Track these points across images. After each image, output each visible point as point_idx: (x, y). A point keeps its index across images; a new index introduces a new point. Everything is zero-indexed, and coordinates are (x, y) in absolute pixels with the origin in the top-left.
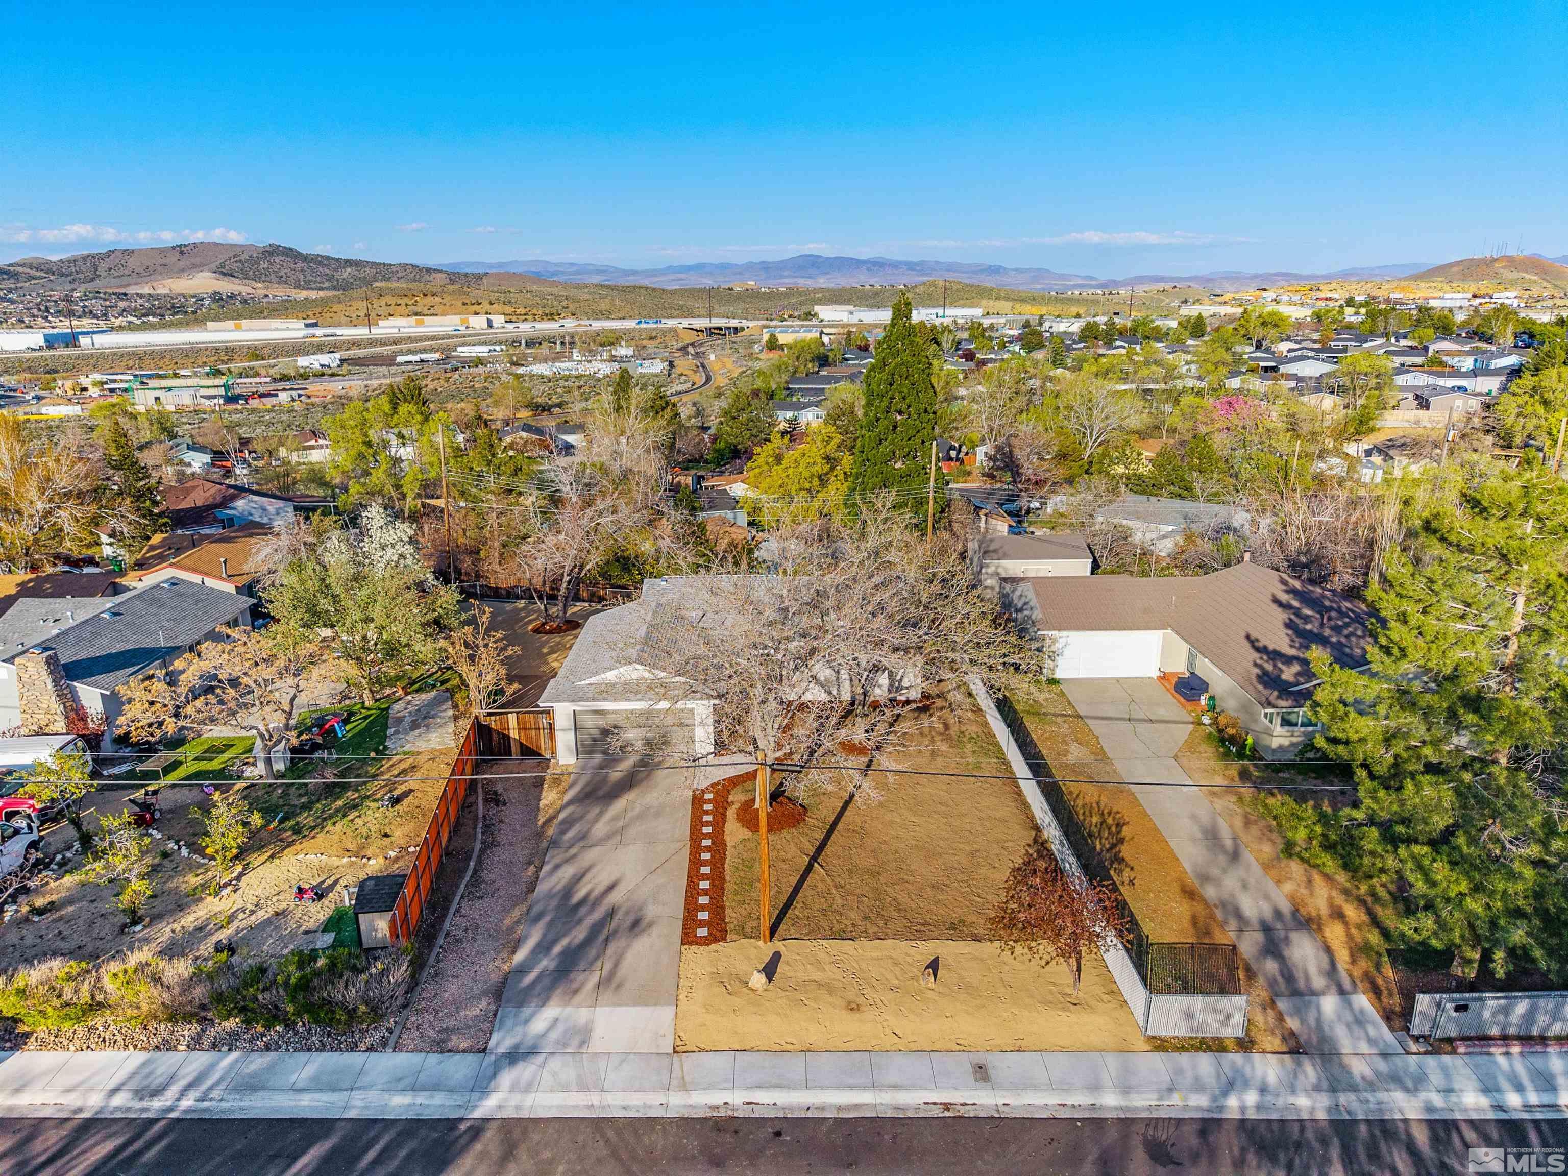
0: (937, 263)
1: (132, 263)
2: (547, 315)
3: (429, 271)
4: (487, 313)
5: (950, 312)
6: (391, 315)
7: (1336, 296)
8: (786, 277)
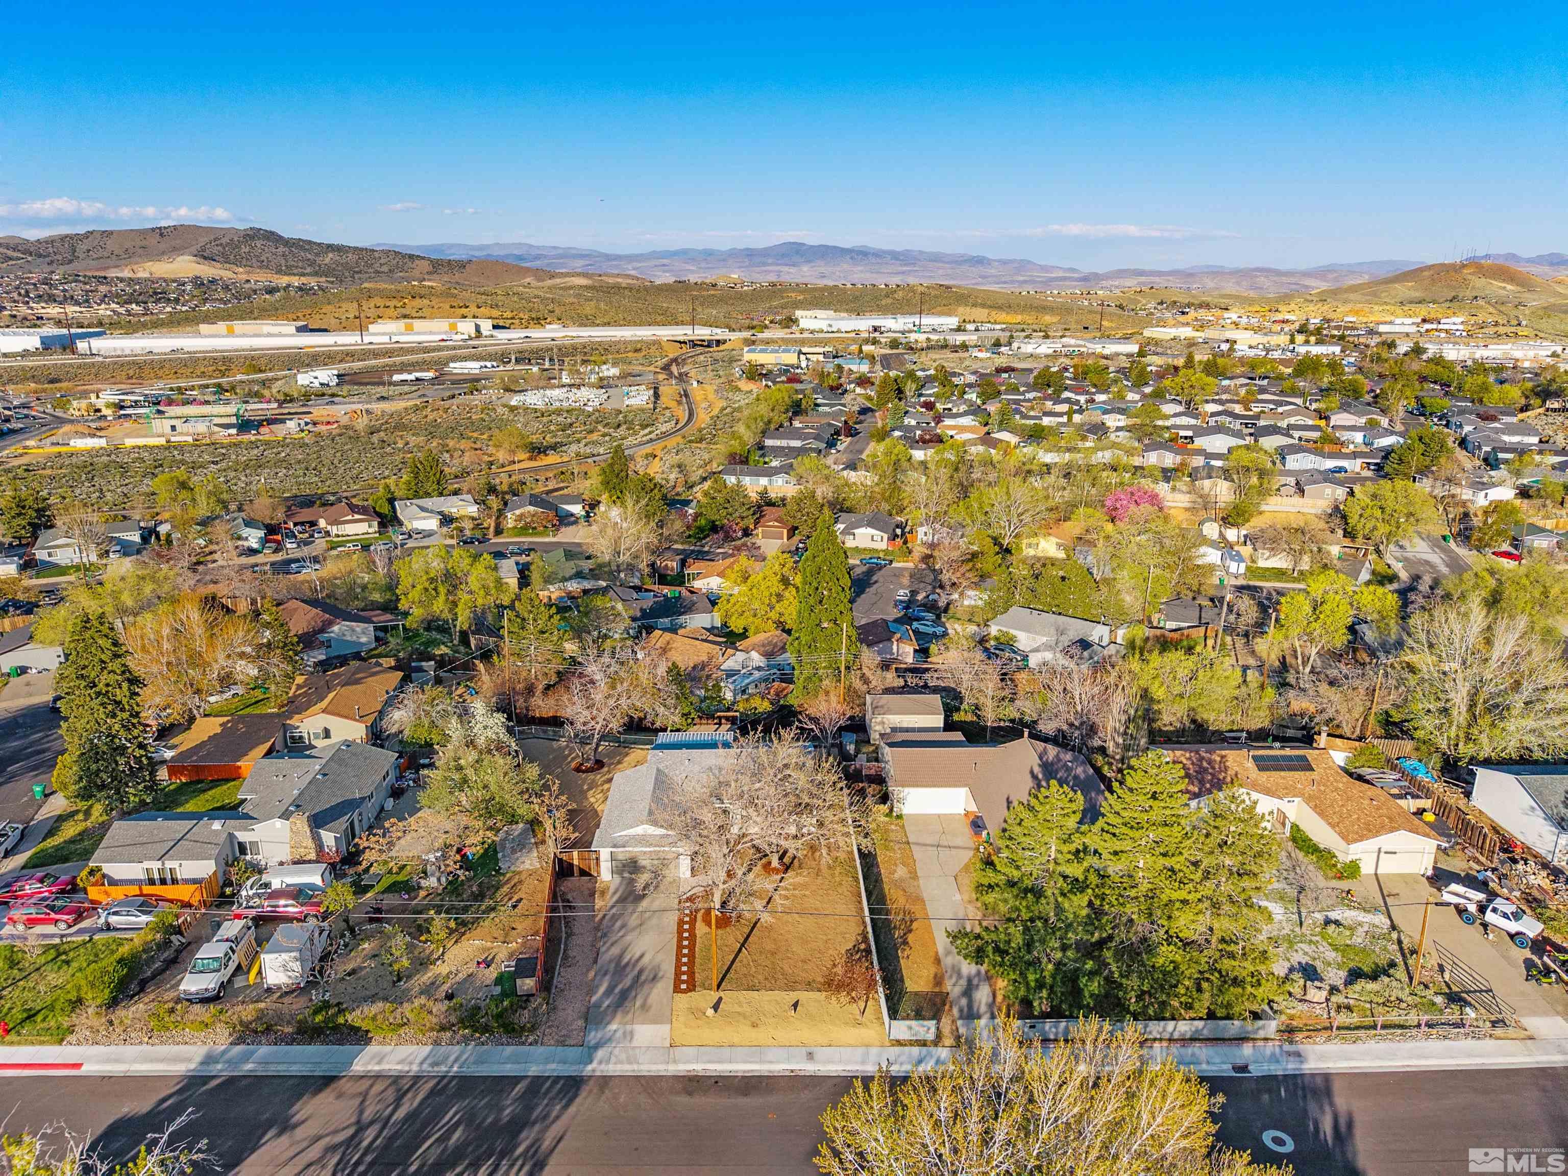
0: (921, 252)
1: (111, 245)
2: (533, 319)
3: (411, 257)
4: (474, 317)
5: (928, 321)
6: (380, 317)
7: (1291, 317)
8: (769, 265)
